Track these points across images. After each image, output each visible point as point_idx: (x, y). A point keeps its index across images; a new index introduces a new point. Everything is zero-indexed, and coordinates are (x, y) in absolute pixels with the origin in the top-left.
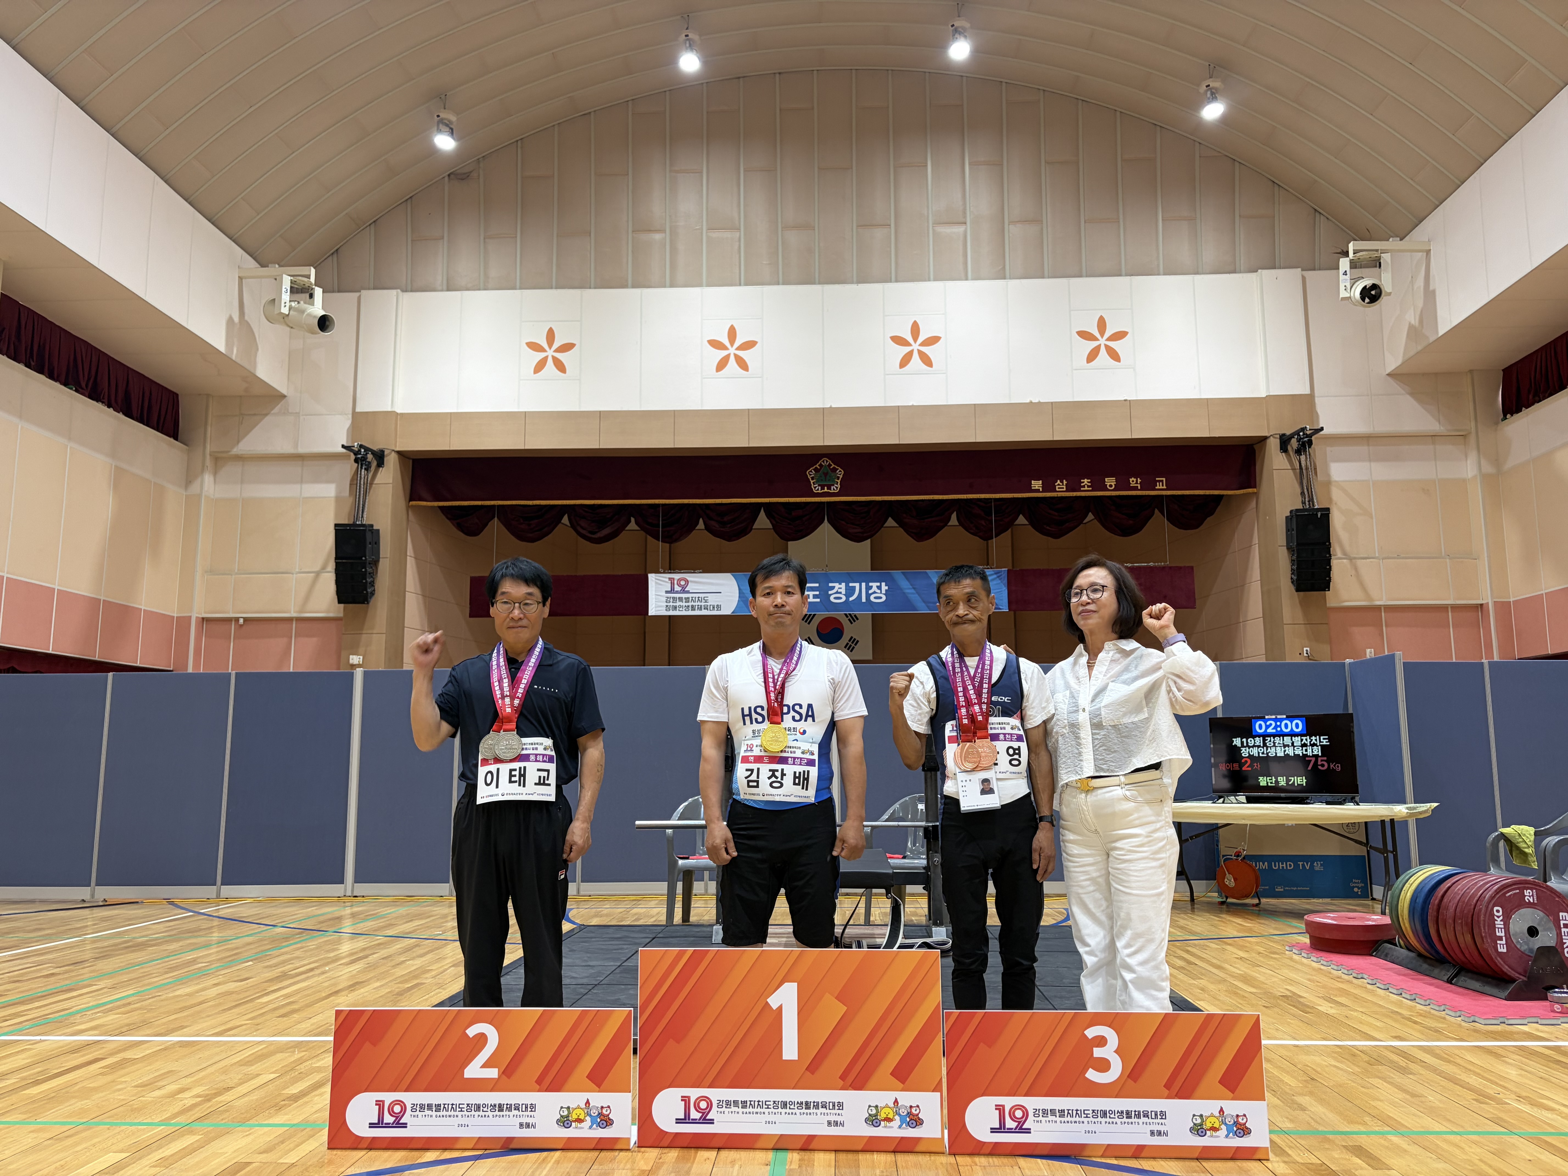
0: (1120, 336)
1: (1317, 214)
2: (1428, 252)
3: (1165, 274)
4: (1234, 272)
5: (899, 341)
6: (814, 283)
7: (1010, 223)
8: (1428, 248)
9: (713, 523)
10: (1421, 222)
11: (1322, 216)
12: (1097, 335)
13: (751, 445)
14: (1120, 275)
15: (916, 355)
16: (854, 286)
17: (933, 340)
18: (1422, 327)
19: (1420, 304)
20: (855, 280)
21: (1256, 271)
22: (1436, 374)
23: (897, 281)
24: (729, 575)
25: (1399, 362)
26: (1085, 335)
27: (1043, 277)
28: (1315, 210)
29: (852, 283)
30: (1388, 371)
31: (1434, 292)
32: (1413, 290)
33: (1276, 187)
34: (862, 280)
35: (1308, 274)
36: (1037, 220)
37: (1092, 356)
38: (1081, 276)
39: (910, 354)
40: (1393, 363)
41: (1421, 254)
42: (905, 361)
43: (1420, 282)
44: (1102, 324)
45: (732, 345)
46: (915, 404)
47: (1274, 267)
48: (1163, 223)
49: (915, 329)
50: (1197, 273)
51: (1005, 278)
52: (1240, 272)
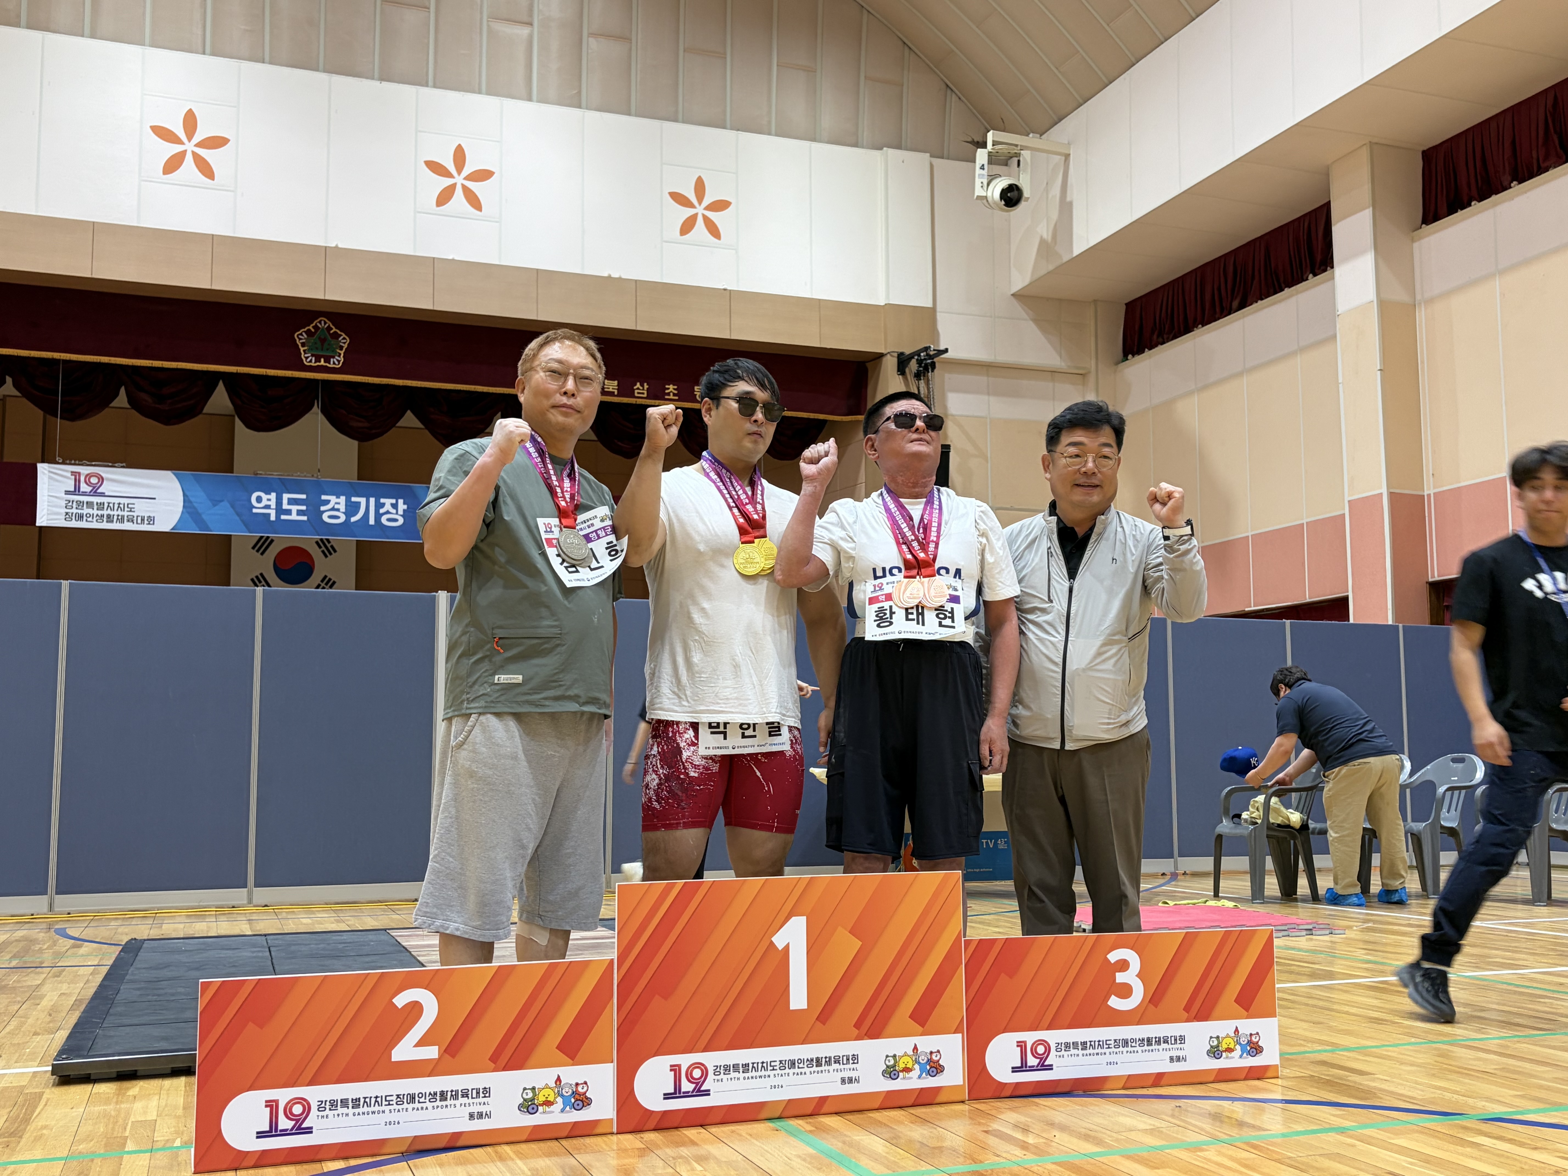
0: (720, 206)
1: (949, 92)
2: (1067, 156)
3: (777, 135)
4: (856, 145)
5: (435, 167)
6: (317, 70)
7: (591, 35)
8: (1067, 152)
9: (143, 396)
10: (1060, 120)
11: (954, 96)
12: (694, 200)
13: (215, 287)
14: (724, 127)
15: (459, 192)
16: (376, 84)
17: (483, 175)
18: (1056, 243)
19: (1054, 215)
20: (376, 75)
21: (881, 149)
22: (1060, 300)
23: (435, 86)
24: (169, 474)
25: (1027, 281)
26: (679, 198)
27: (629, 114)
28: (947, 86)
29: (373, 79)
30: (1014, 290)
31: (1071, 203)
32: (1047, 198)
33: (907, 50)
34: (385, 77)
35: (937, 162)
36: (624, 38)
37: (687, 226)
38: (675, 120)
39: (451, 189)
40: (1020, 281)
41: (1059, 157)
42: (444, 197)
43: (1056, 191)
44: (700, 187)
45: (190, 140)
46: (456, 258)
47: (899, 147)
48: (778, 70)
49: (460, 156)
50: (814, 139)
51: (580, 107)
52: (863, 147)
